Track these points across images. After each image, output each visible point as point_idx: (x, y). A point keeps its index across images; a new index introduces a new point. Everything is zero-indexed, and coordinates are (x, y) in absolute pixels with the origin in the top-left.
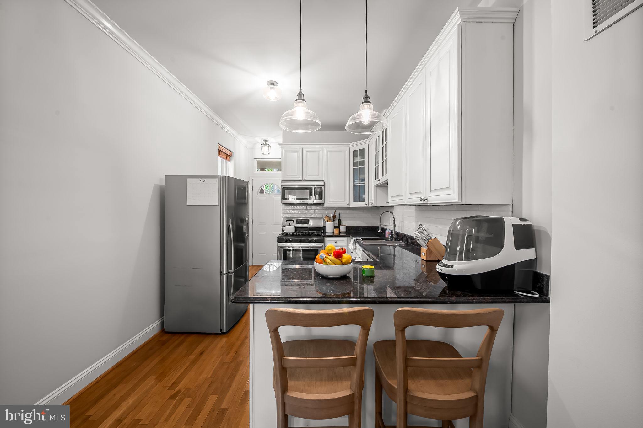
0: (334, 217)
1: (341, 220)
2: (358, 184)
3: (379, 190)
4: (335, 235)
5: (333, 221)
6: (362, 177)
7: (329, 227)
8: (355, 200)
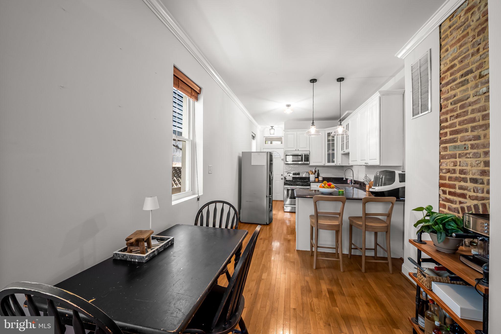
0: (315, 171)
1: (319, 173)
2: (330, 152)
3: (343, 156)
4: (316, 181)
5: (314, 174)
6: (333, 148)
7: (312, 177)
8: (329, 162)
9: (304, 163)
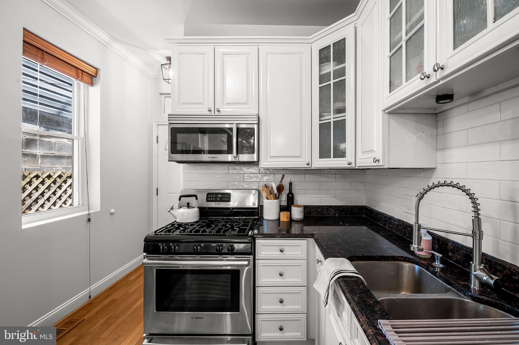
0: (280, 188)
1: (293, 194)
2: (330, 119)
5: (277, 197)
7: (270, 209)
9: (236, 160)
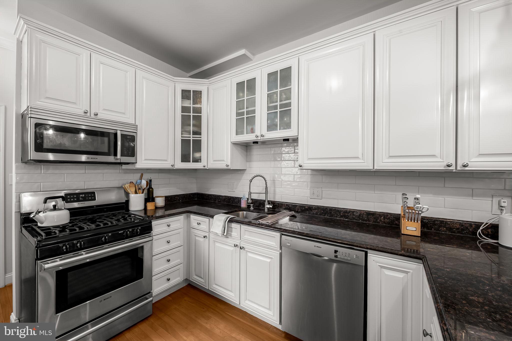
0: (147, 184)
2: (190, 137)
8: (185, 159)
9: (119, 161)
